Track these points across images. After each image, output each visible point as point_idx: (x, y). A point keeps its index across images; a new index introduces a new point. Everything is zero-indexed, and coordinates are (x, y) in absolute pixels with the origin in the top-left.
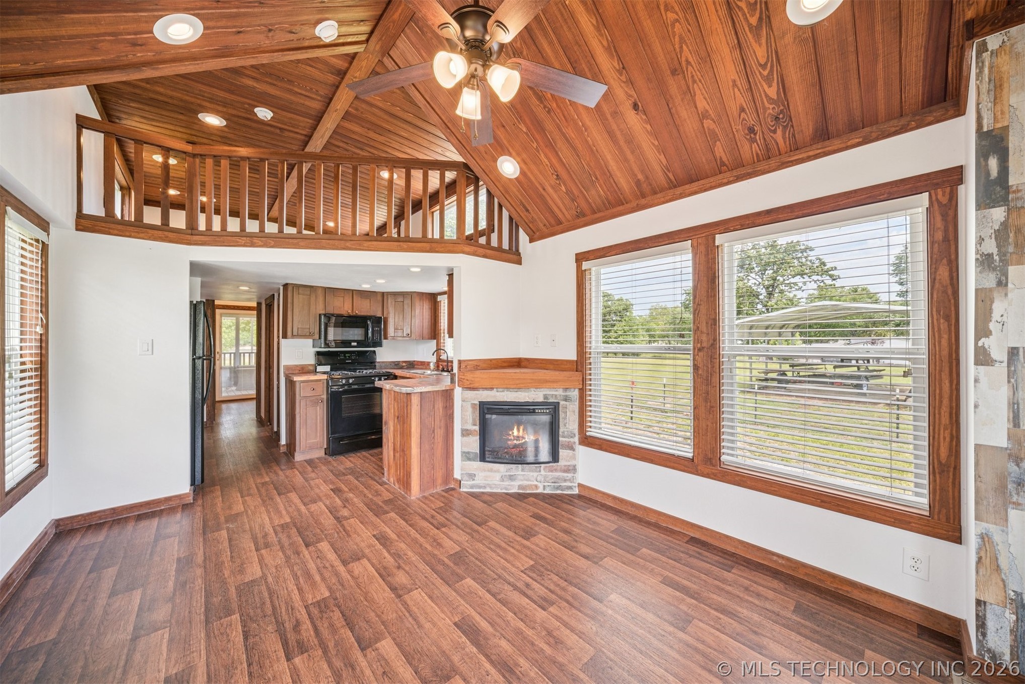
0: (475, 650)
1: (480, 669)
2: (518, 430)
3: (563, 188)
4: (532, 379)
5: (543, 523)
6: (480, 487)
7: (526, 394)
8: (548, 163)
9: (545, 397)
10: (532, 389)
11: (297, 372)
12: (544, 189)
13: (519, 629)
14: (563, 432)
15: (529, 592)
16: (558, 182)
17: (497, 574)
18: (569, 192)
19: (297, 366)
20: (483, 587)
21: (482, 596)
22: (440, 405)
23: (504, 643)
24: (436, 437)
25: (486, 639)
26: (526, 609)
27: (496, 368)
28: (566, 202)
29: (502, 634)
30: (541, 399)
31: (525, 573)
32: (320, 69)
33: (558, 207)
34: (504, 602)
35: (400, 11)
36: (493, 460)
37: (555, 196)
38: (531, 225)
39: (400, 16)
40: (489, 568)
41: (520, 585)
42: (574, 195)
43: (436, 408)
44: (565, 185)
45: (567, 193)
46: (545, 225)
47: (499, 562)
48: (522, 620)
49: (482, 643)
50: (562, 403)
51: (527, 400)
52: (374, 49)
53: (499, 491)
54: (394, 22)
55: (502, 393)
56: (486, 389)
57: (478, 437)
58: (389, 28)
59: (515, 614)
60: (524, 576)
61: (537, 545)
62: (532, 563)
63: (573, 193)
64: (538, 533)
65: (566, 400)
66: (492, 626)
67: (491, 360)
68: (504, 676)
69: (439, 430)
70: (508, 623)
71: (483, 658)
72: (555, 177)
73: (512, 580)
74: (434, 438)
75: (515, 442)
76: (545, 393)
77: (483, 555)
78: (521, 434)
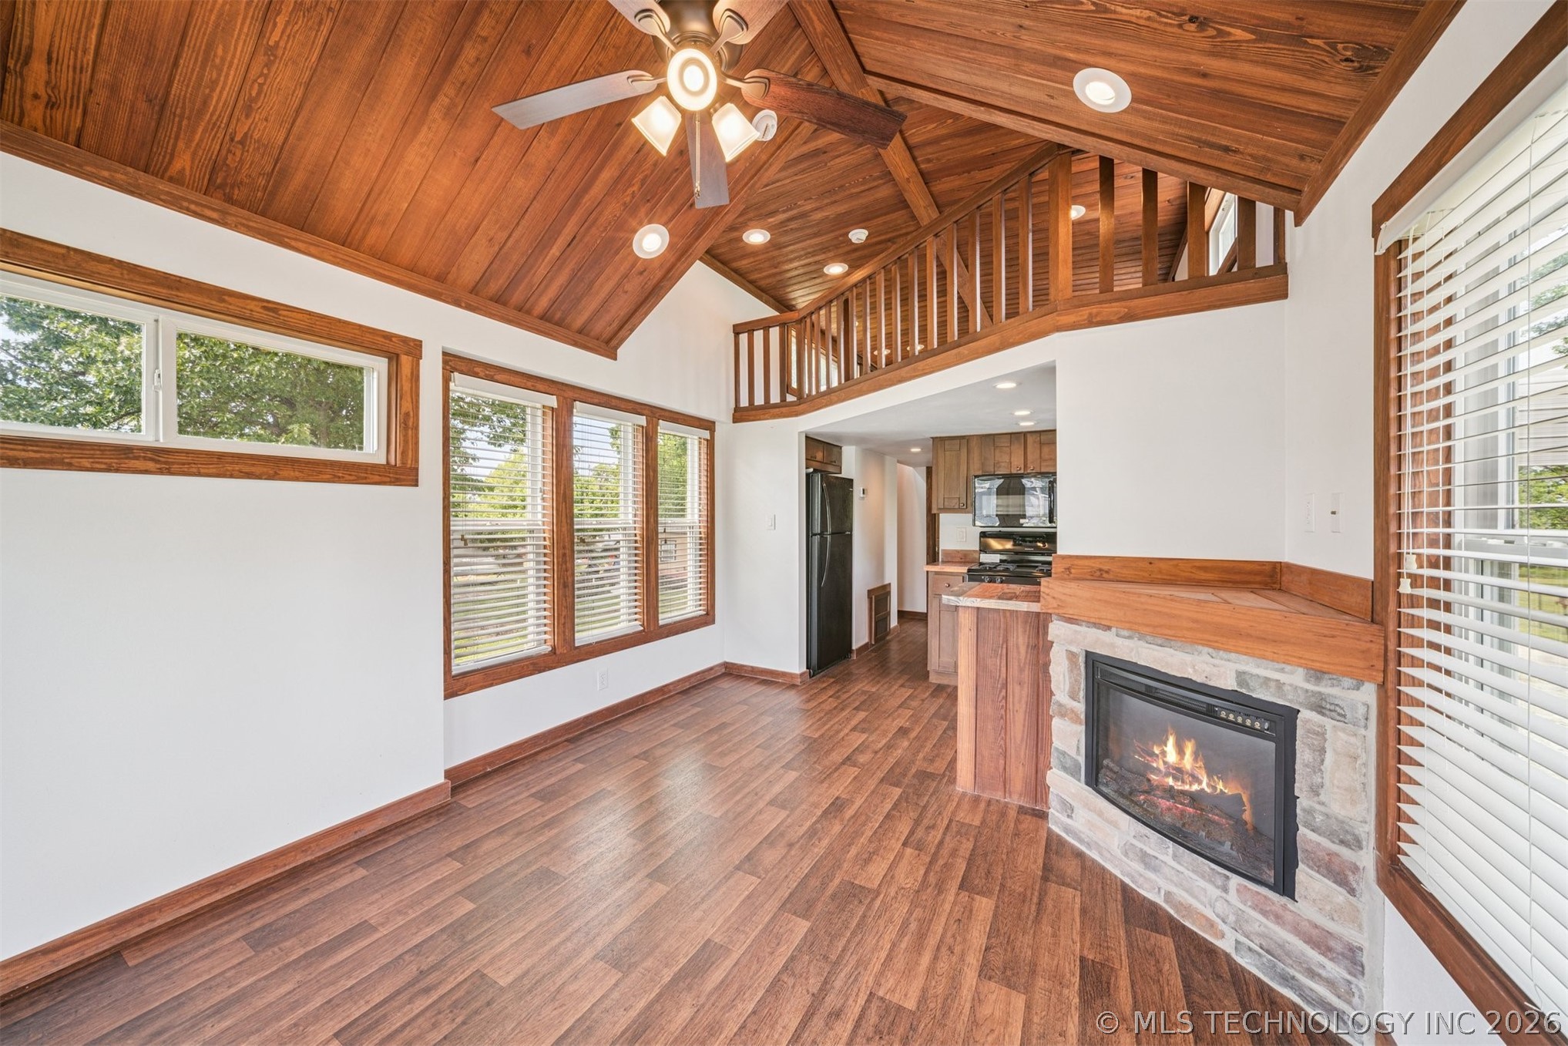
0: (666, 979)
1: (634, 996)
2: (1181, 752)
3: (1239, 34)
4: (1196, 621)
5: (1082, 992)
6: (1081, 841)
7: (1188, 658)
8: (1147, 13)
9: (1241, 676)
10: (1206, 650)
11: (958, 559)
12: (1205, 75)
13: (721, 1029)
14: (1309, 812)
15: (818, 1022)
16: (1211, 32)
17: (840, 957)
18: (1262, 30)
19: (958, 551)
20: (799, 948)
21: (777, 954)
22: (1020, 639)
23: (686, 1013)
24: (1010, 699)
25: (690, 988)
26: (772, 1027)
27: (1152, 582)
28: (1287, 62)
29: (703, 1005)
30: (1229, 683)
31: (868, 1001)
32: (847, 152)
33: (1284, 89)
34: (775, 988)
35: (815, 18)
36: (1112, 794)
37: (1246, 68)
38: (1270, 178)
39: (821, 22)
40: (849, 941)
41: (832, 1001)
42: (1288, 26)
43: (1010, 644)
44: (1234, 22)
45: (1262, 38)
46: (1302, 157)
47: (876, 948)
48: (743, 1027)
49: (681, 984)
50: (1306, 716)
51: (1189, 673)
52: (848, 84)
53: (1117, 872)
54: (825, 35)
55: (1127, 642)
56: (1096, 625)
57: (1084, 727)
58: (829, 46)
59: (754, 1012)
60: (861, 1001)
61: (978, 999)
62: (911, 1004)
63: (1276, 24)
64: (1028, 989)
65: (1320, 709)
66: (717, 988)
67: (1151, 561)
68: (623, 1033)
69: (1017, 688)
70: (731, 1005)
71: (653, 995)
72: (1192, 27)
73: (838, 984)
74: (1006, 698)
75: (1170, 781)
76: (1242, 668)
77: (881, 922)
78: (1188, 763)
